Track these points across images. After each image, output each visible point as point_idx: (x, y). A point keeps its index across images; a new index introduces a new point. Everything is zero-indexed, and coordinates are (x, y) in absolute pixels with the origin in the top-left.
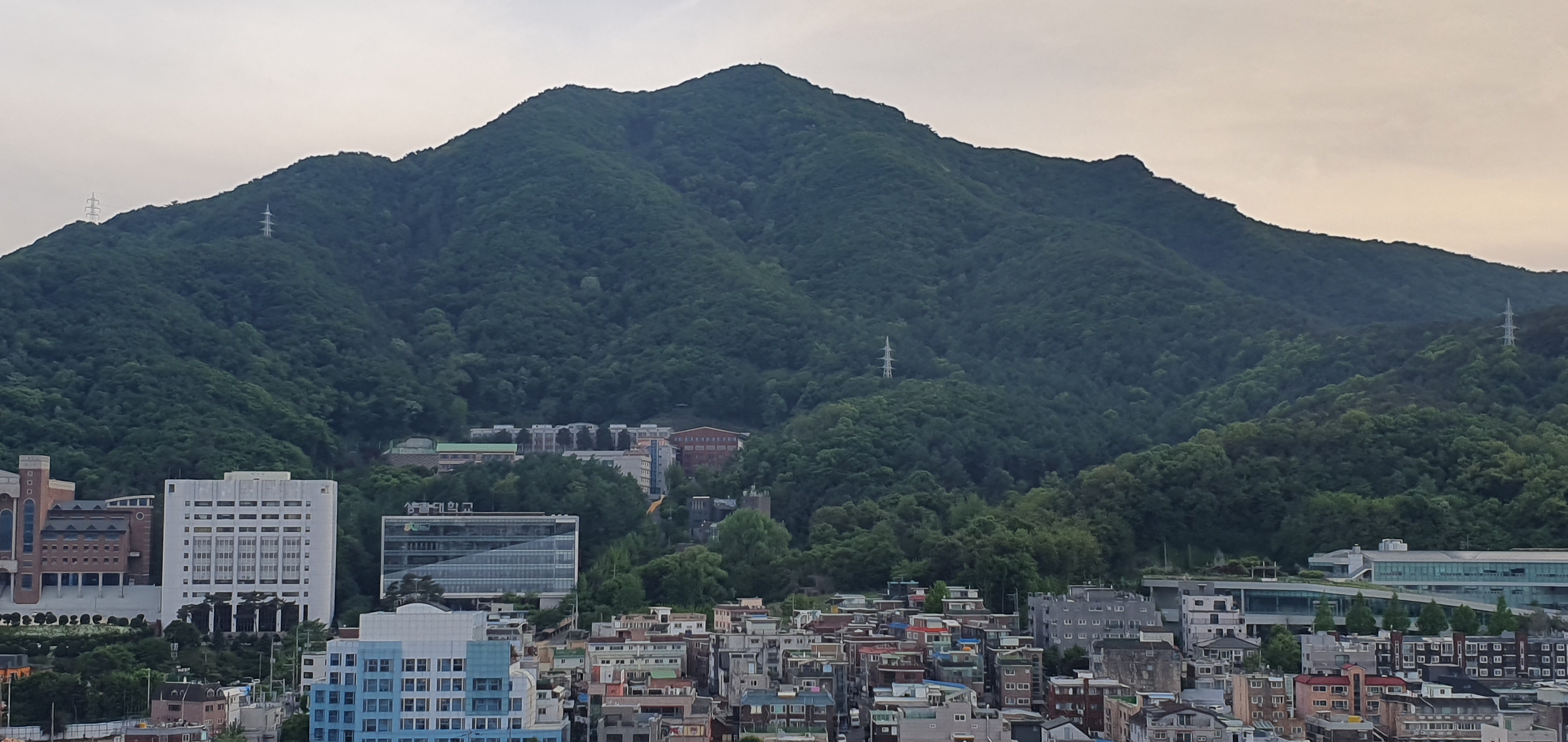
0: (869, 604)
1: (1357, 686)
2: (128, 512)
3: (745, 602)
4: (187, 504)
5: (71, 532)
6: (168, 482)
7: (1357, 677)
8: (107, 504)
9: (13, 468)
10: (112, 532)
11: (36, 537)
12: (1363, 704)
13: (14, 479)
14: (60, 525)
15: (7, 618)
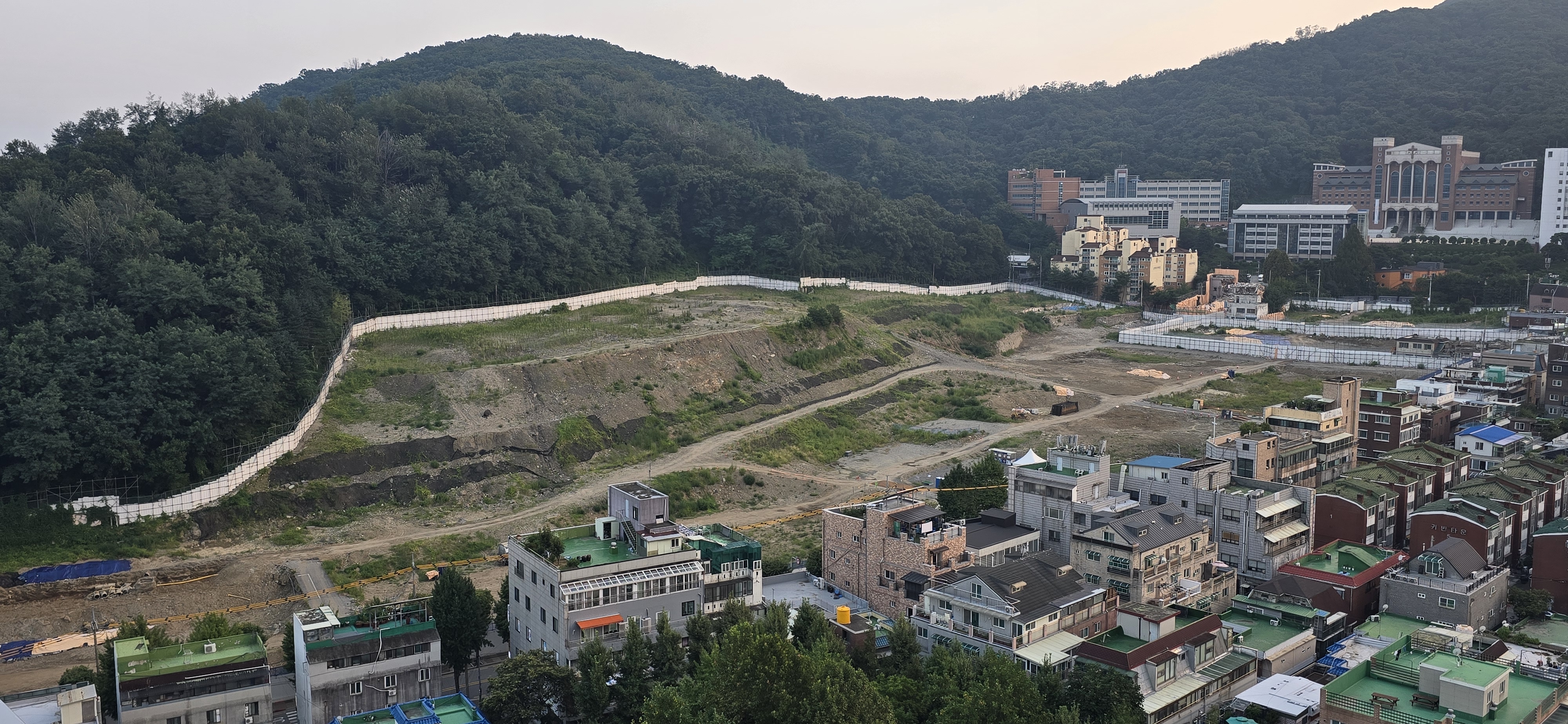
2: (1518, 171)
4: (1562, 165)
5: (1476, 184)
6: (1548, 150)
8: (1502, 165)
9: (1438, 144)
10: (1505, 184)
11: (1452, 189)
13: (1438, 151)
14: (1469, 180)
15: (1431, 239)
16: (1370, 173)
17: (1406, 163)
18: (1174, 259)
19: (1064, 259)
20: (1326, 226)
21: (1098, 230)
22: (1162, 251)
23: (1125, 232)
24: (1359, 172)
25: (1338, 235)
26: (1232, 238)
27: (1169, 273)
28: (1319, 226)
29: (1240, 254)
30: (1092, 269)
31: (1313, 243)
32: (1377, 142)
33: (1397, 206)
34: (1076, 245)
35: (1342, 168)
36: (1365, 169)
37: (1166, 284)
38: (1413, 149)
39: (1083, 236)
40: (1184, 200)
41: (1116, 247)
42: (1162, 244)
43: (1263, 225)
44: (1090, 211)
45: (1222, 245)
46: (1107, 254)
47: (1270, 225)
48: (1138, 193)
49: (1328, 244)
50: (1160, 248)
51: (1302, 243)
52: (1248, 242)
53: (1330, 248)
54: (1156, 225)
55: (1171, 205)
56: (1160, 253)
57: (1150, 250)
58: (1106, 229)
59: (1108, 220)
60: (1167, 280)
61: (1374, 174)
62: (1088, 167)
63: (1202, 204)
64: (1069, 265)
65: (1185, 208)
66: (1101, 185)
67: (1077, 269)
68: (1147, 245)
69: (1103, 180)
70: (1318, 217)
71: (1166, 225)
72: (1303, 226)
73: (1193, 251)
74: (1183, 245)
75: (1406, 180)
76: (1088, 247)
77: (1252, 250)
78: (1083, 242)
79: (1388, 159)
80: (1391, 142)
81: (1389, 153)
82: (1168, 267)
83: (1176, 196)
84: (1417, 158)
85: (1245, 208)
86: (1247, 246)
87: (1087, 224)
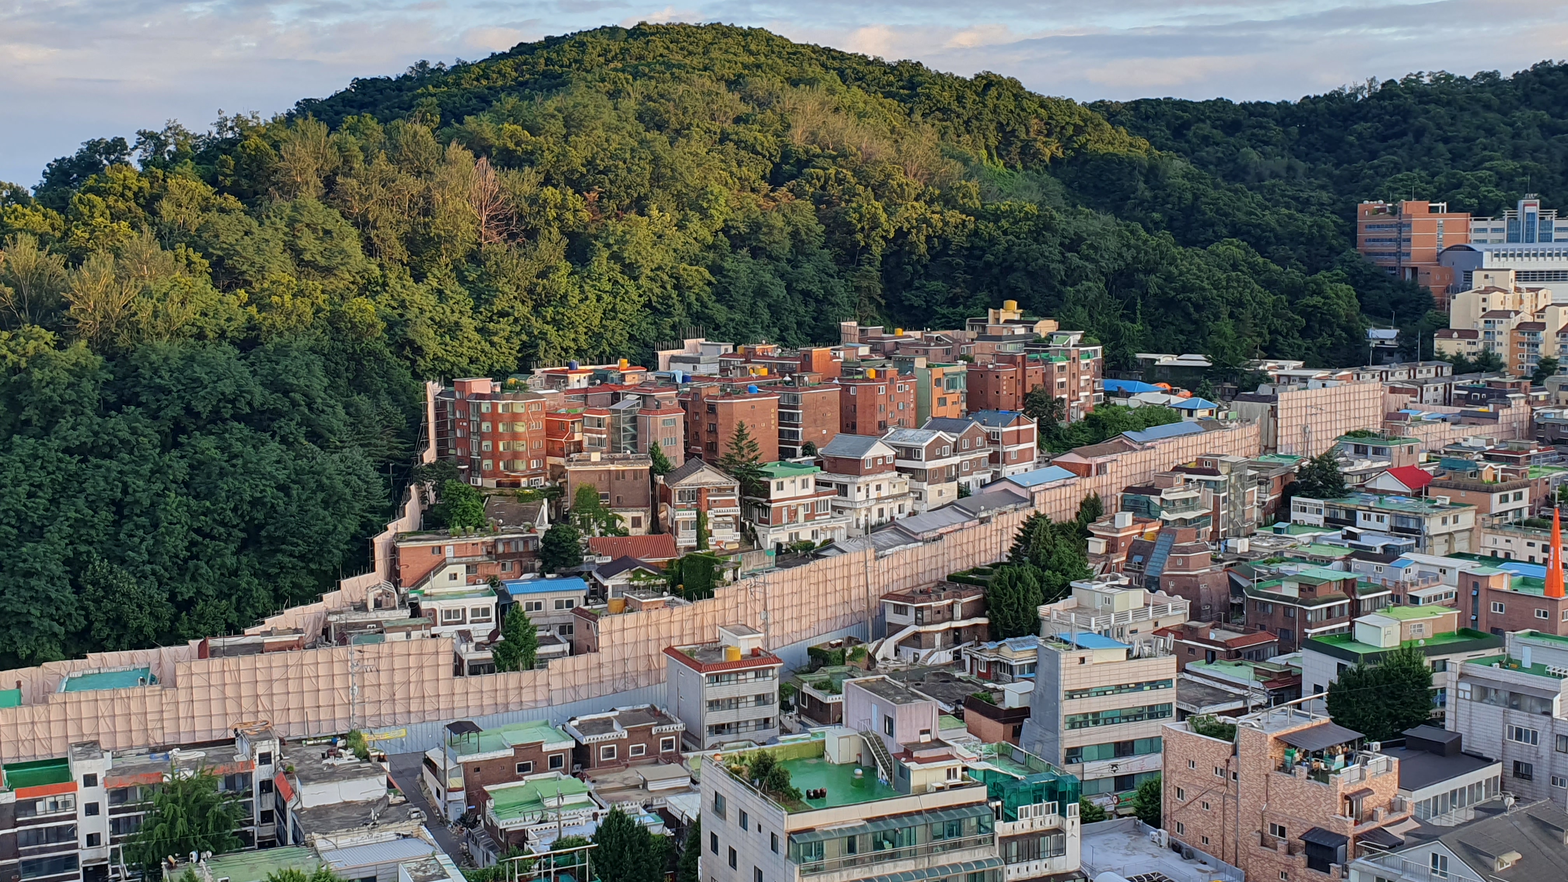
19: (1455, 335)
21: (1505, 292)
23: (1548, 293)
30: (1498, 349)
34: (1472, 314)
39: (1484, 300)
41: (1535, 317)
44: (1490, 261)
46: (1521, 326)
48: (1555, 235)
58: (1516, 288)
62: (1478, 198)
66: (1497, 224)
69: (1501, 217)
76: (1491, 316)
78: (1484, 309)
87: (1488, 283)
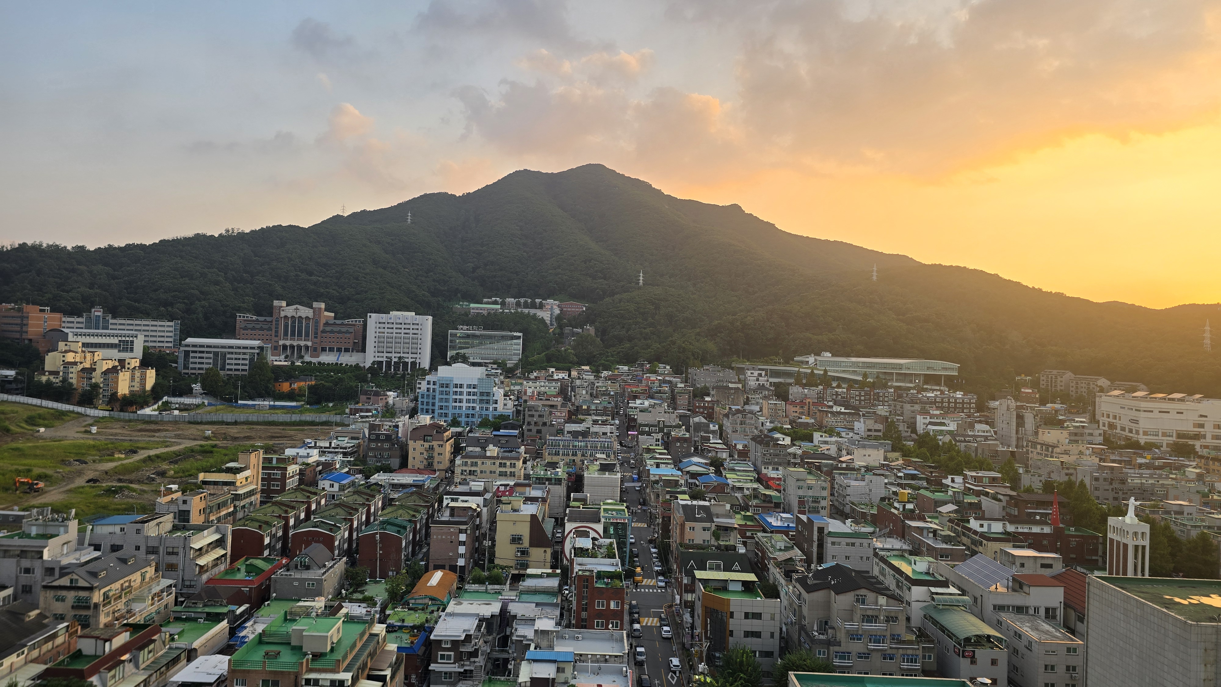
0: (629, 370)
1: (809, 406)
2: (354, 325)
3: (583, 367)
4: (376, 323)
5: (332, 332)
6: (369, 314)
7: (809, 402)
8: (346, 322)
9: (311, 307)
10: (347, 332)
11: (319, 333)
12: (811, 413)
13: (311, 311)
14: (328, 329)
15: (307, 363)
16: (272, 322)
17: (293, 317)
18: (138, 374)
19: (47, 373)
20: (244, 354)
21: (76, 352)
22: (128, 368)
23: (100, 354)
24: (265, 321)
25: (251, 360)
26: (181, 360)
27: (133, 384)
28: (239, 353)
29: (187, 371)
30: (71, 381)
31: (236, 364)
32: (276, 303)
33: (288, 343)
34: (57, 364)
35: (254, 318)
36: (269, 319)
37: (131, 391)
38: (297, 309)
39: (64, 356)
40: (147, 333)
41: (91, 365)
42: (129, 364)
43: (203, 352)
44: (71, 338)
45: (174, 365)
46: (83, 370)
47: (207, 352)
48: (110, 327)
49: (246, 365)
50: (127, 366)
51: (228, 364)
52: (192, 363)
53: (247, 368)
54: (125, 350)
55: (136, 337)
56: (126, 370)
57: (119, 368)
58: (82, 351)
59: (84, 345)
60: (132, 389)
61: (274, 323)
62: (69, 306)
63: (159, 336)
64: (51, 377)
65: (147, 339)
66: (80, 320)
67: (57, 381)
68: (117, 364)
69: (82, 316)
70: (239, 348)
71: (132, 350)
72: (229, 353)
73: (152, 369)
74: (145, 363)
75: (293, 327)
76: (67, 365)
77: (195, 369)
78: (63, 361)
79: (283, 314)
80: (284, 303)
81: (283, 310)
82: (133, 379)
83: (140, 330)
84: (299, 314)
85: (190, 340)
86: (191, 366)
87: (67, 348)
